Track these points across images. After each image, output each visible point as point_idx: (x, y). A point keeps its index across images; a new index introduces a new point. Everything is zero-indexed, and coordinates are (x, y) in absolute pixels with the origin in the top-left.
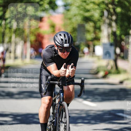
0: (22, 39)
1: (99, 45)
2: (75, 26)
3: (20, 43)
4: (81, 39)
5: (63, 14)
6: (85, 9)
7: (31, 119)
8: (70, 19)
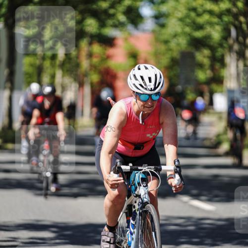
0: (75, 80)
1: (221, 92)
2: (176, 54)
3: (71, 86)
4: (188, 81)
5: (153, 32)
6: (194, 22)
7: (92, 235)
8: (166, 42)
